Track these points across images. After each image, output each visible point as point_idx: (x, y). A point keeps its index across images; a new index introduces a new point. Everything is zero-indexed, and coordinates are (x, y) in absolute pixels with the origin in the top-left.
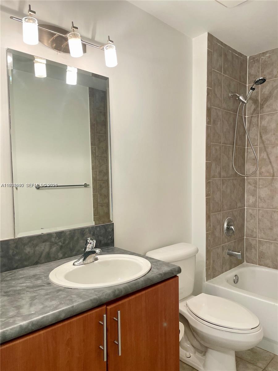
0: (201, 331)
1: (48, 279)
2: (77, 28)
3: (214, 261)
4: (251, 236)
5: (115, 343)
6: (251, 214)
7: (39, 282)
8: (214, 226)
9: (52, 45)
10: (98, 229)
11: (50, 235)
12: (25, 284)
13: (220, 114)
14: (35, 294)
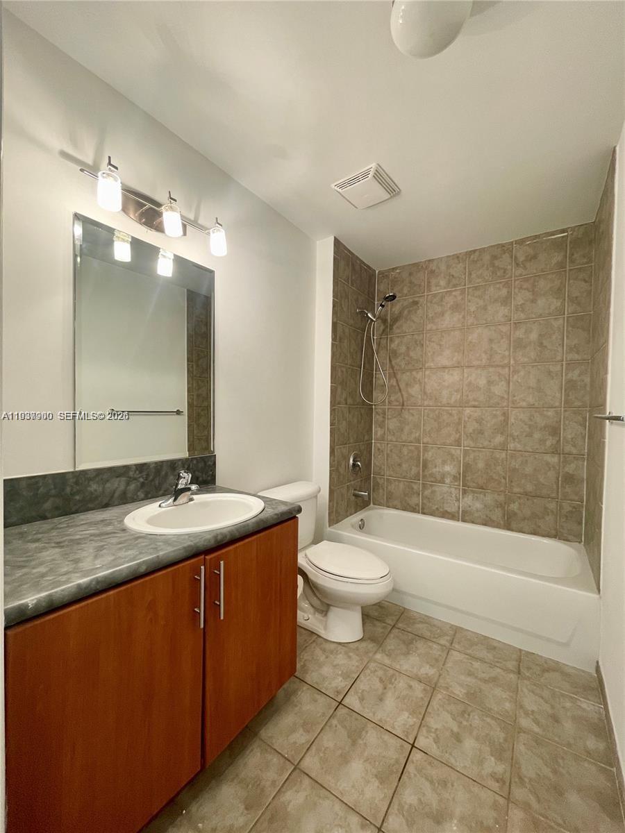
0: (322, 585)
1: (123, 525)
2: (175, 201)
3: (337, 503)
4: (379, 474)
5: (215, 603)
6: (379, 449)
7: (109, 529)
8: (338, 462)
9: (140, 220)
10: (195, 462)
11: (126, 468)
12: (88, 532)
13: (347, 330)
14: (103, 544)
